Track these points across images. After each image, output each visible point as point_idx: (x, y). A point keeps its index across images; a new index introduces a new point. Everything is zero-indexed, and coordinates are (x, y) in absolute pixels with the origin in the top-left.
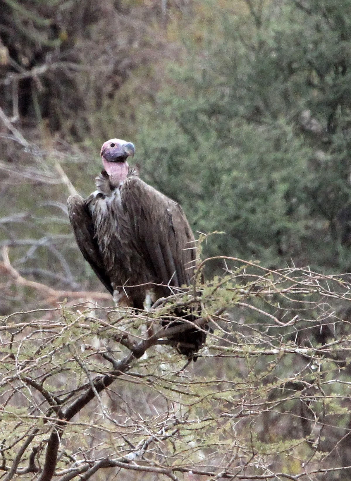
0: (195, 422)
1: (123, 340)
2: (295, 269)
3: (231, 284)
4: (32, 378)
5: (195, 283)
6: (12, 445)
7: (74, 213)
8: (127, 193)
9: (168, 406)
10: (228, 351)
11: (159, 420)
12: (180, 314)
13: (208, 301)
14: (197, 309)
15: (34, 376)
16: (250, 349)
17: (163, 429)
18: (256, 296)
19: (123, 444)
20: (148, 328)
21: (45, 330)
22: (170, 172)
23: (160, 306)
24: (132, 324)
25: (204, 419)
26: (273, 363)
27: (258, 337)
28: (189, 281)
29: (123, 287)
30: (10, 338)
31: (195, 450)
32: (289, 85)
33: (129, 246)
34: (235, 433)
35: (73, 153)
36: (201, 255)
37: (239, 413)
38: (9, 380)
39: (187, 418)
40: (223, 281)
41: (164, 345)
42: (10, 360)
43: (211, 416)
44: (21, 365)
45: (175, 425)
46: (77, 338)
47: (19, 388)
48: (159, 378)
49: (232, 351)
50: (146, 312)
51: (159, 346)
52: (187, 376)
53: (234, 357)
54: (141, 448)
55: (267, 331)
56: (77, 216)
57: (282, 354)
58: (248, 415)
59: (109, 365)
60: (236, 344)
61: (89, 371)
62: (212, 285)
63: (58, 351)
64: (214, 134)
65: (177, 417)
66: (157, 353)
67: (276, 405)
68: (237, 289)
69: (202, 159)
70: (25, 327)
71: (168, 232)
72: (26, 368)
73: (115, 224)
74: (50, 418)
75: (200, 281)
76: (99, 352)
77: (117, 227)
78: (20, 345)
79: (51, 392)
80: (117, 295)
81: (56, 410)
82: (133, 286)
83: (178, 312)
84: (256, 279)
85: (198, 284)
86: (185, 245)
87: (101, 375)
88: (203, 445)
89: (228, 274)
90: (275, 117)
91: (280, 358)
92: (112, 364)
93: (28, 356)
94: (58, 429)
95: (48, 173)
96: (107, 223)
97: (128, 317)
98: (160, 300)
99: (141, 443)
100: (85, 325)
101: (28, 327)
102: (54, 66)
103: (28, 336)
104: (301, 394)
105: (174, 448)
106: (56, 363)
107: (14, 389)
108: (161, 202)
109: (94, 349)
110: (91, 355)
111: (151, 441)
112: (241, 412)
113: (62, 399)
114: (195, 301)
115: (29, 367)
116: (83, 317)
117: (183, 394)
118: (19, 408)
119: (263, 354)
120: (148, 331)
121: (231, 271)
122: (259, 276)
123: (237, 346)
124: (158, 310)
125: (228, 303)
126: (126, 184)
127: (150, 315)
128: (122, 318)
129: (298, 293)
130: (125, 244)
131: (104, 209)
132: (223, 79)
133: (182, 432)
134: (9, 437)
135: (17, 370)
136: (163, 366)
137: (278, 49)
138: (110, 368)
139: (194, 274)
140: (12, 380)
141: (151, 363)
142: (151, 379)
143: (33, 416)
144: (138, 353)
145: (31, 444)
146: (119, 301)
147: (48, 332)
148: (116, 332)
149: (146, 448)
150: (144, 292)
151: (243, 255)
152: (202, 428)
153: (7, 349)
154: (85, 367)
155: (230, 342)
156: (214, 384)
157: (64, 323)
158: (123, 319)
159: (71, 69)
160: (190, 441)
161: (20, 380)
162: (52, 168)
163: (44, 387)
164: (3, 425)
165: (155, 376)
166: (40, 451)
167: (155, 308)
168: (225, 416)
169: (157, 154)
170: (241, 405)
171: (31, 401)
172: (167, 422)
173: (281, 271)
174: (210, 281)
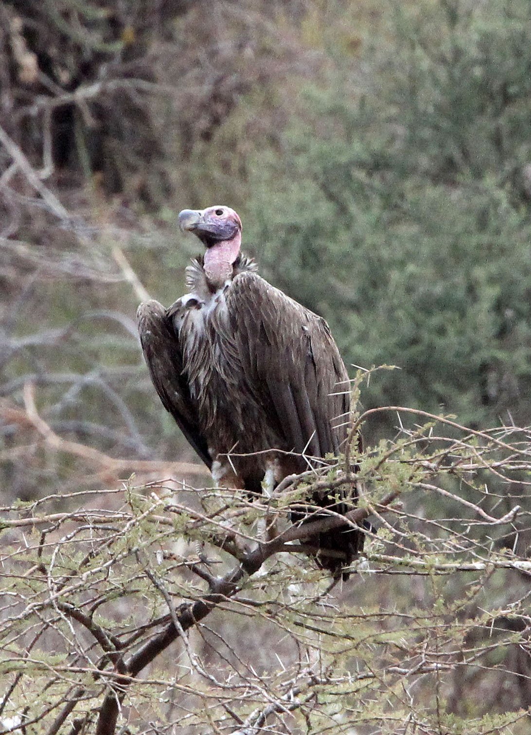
0: (344, 682)
1: (227, 543)
2: (515, 429)
3: (408, 453)
4: (73, 604)
5: (349, 450)
6: (39, 715)
7: (149, 332)
8: (238, 300)
9: (300, 654)
10: (401, 564)
11: (285, 677)
12: (323, 502)
13: (370, 481)
14: (350, 494)
15: (77, 601)
16: (437, 560)
17: (291, 693)
18: (449, 472)
19: (223, 718)
20: (268, 525)
21: (97, 526)
22: (304, 264)
23: (288, 488)
24: (241, 517)
25: (359, 677)
26: (476, 585)
27: (452, 542)
28: (337, 448)
29: (228, 455)
30: (40, 539)
31: (343, 727)
32: (502, 121)
33: (240, 389)
34: (410, 700)
35: (142, 231)
36: (358, 404)
37: (418, 666)
38: (37, 608)
39: (331, 674)
40: (395, 447)
41: (295, 553)
42: (39, 574)
43: (371, 671)
44: (56, 584)
45: (310, 685)
46: (151, 540)
47: (53, 622)
48: (287, 608)
49: (407, 565)
50: (267, 498)
51: (285, 554)
52: (332, 605)
53: (409, 574)
54: (253, 724)
55: (468, 531)
56: (153, 336)
57: (491, 569)
58: (433, 670)
59: (202, 586)
60: (415, 552)
61: (170, 594)
62: (376, 454)
63: (118, 561)
64: (376, 201)
65: (313, 672)
66: (284, 567)
67: (478, 655)
68: (417, 461)
69: (357, 243)
70: (63, 521)
71: (304, 365)
72: (65, 589)
73: (215, 351)
74: (104, 671)
75: (356, 447)
76: (186, 563)
77: (220, 356)
78: (56, 551)
79: (106, 629)
80: (218, 469)
81: (114, 658)
82: (244, 455)
83: (319, 497)
84: (448, 445)
85: (354, 452)
86: (332, 387)
87: (188, 602)
88: (356, 720)
89: (403, 435)
90: (478, 175)
91: (486, 576)
92: (207, 583)
93: (70, 569)
94: (116, 690)
95: (101, 264)
96: (205, 350)
97: (237, 506)
98: (289, 477)
99: (253, 715)
100: (164, 517)
101: (69, 520)
102: (112, 85)
103: (69, 536)
104: (521, 637)
105: (309, 724)
106: (116, 581)
107: (44, 623)
108: (294, 314)
109: (177, 559)
110: (172, 569)
111: (271, 712)
112: (421, 665)
113: (123, 640)
114: (348, 480)
115: (71, 587)
116: (161, 505)
117: (324, 635)
118: (54, 654)
119: (458, 570)
120: (268, 529)
121: (408, 432)
122: (455, 440)
123: (416, 555)
124: (285, 495)
125: (402, 485)
126: (237, 285)
127: (273, 502)
128: (227, 507)
129: (519, 469)
130: (232, 385)
131: (199, 326)
132: (393, 111)
133: (321, 698)
134: (36, 702)
135: (51, 592)
136: (293, 588)
137: (486, 62)
138: (204, 591)
139: (346, 435)
140: (42, 608)
141: (274, 583)
142: (274, 609)
143: (75, 668)
144: (251, 565)
145: (71, 714)
146: (222, 480)
147: (102, 529)
148: (216, 531)
149: (261, 724)
150: (264, 463)
151: (424, 404)
152: (356, 692)
153: (33, 556)
154: (162, 587)
155: (405, 549)
156: (376, 619)
157: (130, 514)
158: (228, 509)
159: (140, 92)
160: (336, 713)
161: (53, 608)
162: (107, 255)
163: (95, 621)
164: (26, 683)
165: (279, 604)
166: (86, 727)
167: (280, 491)
168: (395, 672)
169: (282, 234)
170: (421, 654)
171: (72, 644)
172: (297, 681)
173: (490, 432)
174: (373, 447)
